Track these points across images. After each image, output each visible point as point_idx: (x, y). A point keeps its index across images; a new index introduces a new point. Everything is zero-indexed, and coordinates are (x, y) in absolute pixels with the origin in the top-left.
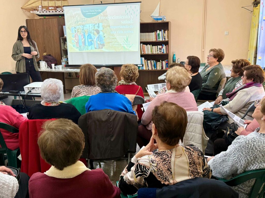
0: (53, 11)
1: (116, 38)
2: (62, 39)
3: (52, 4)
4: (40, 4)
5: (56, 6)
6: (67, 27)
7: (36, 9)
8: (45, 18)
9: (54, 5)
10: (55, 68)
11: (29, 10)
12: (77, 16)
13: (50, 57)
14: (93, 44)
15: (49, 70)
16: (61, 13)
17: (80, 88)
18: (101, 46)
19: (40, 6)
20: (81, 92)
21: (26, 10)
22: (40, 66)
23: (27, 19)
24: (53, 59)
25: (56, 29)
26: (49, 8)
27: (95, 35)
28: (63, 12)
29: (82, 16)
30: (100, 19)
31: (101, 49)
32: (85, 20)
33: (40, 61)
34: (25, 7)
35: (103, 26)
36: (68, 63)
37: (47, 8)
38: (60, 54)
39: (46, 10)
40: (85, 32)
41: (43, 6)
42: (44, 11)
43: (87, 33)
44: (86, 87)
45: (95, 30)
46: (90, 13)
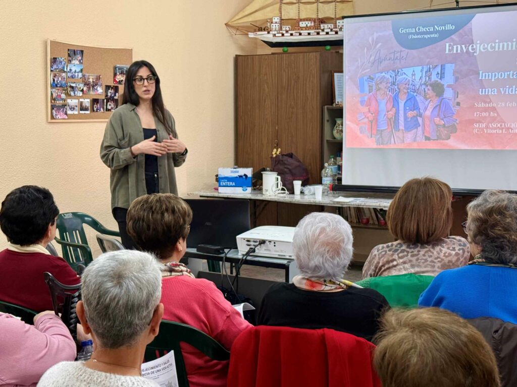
0: (309, 31)
1: (496, 109)
2: (328, 109)
3: (308, 11)
4: (277, 12)
5: (320, 17)
6: (347, 77)
7: (263, 27)
8: (285, 52)
9: (314, 16)
10: (302, 193)
11: (244, 30)
12: (379, 44)
13: (290, 160)
14: (420, 126)
15: (285, 197)
16: (332, 37)
17: (391, 252)
18: (445, 132)
19: (276, 20)
20: (395, 263)
21: (238, 29)
22: (261, 184)
23: (238, 54)
24: (299, 166)
25: (315, 81)
26: (301, 23)
27: (430, 98)
28: (336, 35)
29: (395, 43)
30: (447, 52)
31: (444, 139)
32: (404, 54)
33: (262, 172)
34: (235, 21)
35: (455, 72)
36: (340, 180)
37: (295, 24)
38: (318, 154)
39: (292, 30)
40: (399, 89)
41: (283, 18)
42: (284, 32)
43: (405, 93)
44: (410, 248)
45: (431, 85)
46: (419, 36)
